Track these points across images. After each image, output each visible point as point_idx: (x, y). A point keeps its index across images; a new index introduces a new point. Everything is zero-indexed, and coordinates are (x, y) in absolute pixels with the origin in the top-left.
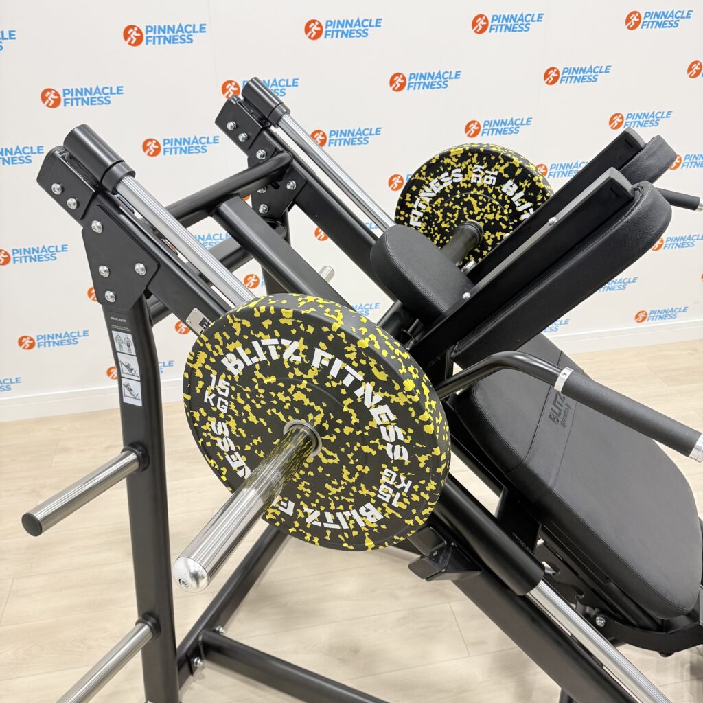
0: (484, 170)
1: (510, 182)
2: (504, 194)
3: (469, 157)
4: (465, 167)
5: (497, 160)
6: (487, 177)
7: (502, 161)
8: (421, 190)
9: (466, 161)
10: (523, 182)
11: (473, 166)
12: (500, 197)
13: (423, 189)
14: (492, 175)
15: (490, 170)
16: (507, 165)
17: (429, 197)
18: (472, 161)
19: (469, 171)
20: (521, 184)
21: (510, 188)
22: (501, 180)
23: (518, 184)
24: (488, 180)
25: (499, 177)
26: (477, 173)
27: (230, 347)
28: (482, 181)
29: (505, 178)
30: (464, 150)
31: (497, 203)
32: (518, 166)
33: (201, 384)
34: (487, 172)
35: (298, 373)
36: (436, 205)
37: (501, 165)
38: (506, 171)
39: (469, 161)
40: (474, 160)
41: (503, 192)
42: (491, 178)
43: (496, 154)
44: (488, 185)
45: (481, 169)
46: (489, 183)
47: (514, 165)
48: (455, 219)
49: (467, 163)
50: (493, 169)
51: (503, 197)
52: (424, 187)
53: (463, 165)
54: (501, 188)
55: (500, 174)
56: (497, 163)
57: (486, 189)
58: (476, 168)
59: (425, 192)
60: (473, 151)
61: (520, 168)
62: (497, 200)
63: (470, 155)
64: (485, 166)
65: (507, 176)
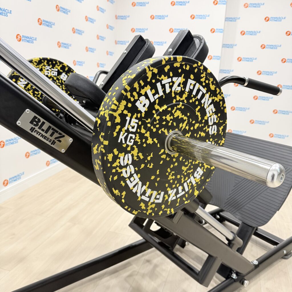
0: (51, 69)
1: (64, 74)
2: (62, 80)
3: (43, 62)
4: (41, 67)
5: (56, 63)
6: (52, 72)
7: (59, 64)
8: (18, 81)
9: (41, 64)
10: (69, 73)
11: (45, 67)
12: (60, 82)
13: (19, 80)
14: (55, 71)
15: (53, 68)
16: (61, 66)
17: (24, 84)
18: (44, 64)
19: (43, 69)
20: (68, 74)
21: (64, 77)
22: (59, 73)
23: (67, 75)
24: (53, 73)
25: (58, 71)
26: (48, 70)
27: (143, 92)
28: (50, 74)
29: (61, 72)
30: (40, 59)
31: (59, 84)
32: (66, 66)
33: (118, 127)
34: (52, 69)
35: (178, 98)
36: (28, 88)
37: (58, 66)
38: (61, 68)
39: (43, 64)
40: (45, 63)
41: (61, 79)
42: (55, 72)
43: (56, 61)
44: (53, 76)
45: (49, 68)
46: (54, 75)
47: (64, 66)
48: (40, 95)
49: (42, 65)
50: (55, 68)
51: (62, 81)
52: (20, 79)
53: (40, 66)
54: (60, 77)
55: (58, 70)
56: (56, 65)
57: (53, 78)
58: (47, 68)
59: (21, 81)
60: (44, 59)
61: (67, 67)
62: (59, 83)
63: (43, 61)
64: (51, 66)
65: (61, 71)
